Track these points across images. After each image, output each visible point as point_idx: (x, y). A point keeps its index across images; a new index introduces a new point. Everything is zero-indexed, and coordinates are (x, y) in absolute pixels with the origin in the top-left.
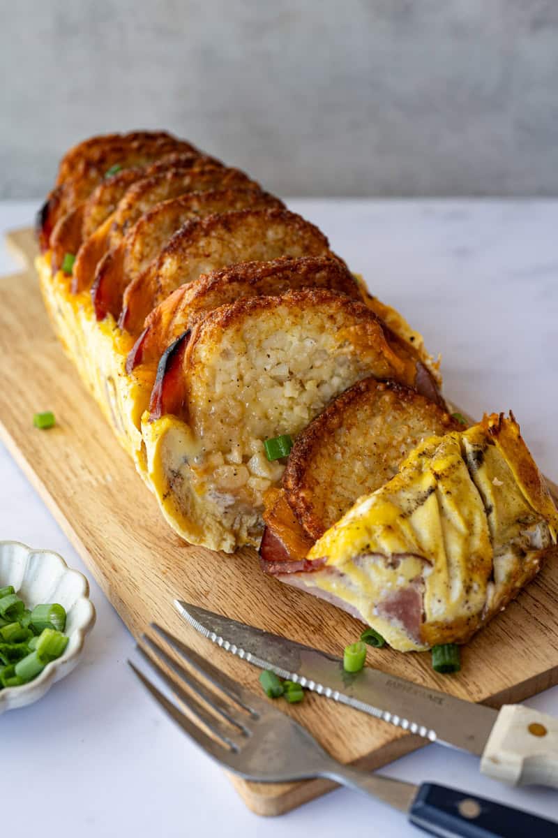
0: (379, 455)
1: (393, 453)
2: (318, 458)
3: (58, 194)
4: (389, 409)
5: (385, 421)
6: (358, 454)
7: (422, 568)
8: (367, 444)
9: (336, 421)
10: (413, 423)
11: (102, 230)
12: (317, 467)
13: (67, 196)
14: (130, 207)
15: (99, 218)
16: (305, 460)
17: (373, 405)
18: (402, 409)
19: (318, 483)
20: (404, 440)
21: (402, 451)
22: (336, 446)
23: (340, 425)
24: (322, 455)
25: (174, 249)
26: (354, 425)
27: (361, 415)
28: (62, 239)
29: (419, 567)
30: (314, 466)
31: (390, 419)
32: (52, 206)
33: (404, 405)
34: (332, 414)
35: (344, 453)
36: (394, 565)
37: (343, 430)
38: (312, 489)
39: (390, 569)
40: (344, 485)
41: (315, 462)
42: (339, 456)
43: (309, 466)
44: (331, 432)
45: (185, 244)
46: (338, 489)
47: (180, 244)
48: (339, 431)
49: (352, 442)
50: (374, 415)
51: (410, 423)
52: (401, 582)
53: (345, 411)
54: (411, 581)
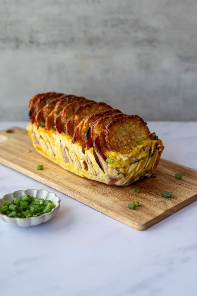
0: (130, 133)
1: (134, 134)
2: (116, 125)
3: (33, 108)
4: (138, 125)
5: (135, 127)
6: (125, 130)
7: (123, 177)
8: (129, 129)
9: (124, 120)
10: (142, 130)
11: (51, 114)
12: (115, 127)
13: (36, 109)
14: (59, 107)
15: (49, 112)
16: (113, 124)
17: (135, 122)
18: (141, 127)
19: (113, 130)
20: (138, 133)
21: (136, 135)
22: (121, 125)
23: (125, 122)
24: (117, 125)
25: (77, 113)
26: (128, 123)
27: (131, 122)
28: (39, 119)
29: (123, 176)
30: (114, 126)
31: (137, 127)
32: (32, 112)
33: (142, 126)
34: (124, 118)
35: (122, 128)
36: (119, 174)
37: (125, 123)
38: (111, 131)
39: (118, 174)
40: (119, 134)
41: (115, 126)
42: (121, 128)
43: (113, 126)
44: (122, 122)
45: (80, 112)
46: (117, 134)
47: (79, 112)
48: (124, 123)
49: (126, 127)
50: (134, 124)
51: (141, 130)
52: (117, 177)
53: (128, 119)
54: (119, 178)
